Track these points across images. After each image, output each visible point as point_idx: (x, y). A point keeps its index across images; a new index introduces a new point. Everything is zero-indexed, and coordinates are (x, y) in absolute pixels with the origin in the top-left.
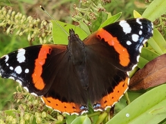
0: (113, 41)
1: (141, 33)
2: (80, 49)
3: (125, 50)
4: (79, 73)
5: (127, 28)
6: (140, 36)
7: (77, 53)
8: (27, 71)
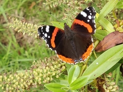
0: (82, 23)
1: (91, 14)
2: (70, 33)
3: (88, 25)
4: (71, 44)
5: (85, 15)
6: (91, 16)
7: (69, 34)
8: (49, 37)
